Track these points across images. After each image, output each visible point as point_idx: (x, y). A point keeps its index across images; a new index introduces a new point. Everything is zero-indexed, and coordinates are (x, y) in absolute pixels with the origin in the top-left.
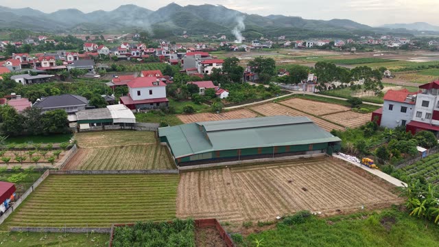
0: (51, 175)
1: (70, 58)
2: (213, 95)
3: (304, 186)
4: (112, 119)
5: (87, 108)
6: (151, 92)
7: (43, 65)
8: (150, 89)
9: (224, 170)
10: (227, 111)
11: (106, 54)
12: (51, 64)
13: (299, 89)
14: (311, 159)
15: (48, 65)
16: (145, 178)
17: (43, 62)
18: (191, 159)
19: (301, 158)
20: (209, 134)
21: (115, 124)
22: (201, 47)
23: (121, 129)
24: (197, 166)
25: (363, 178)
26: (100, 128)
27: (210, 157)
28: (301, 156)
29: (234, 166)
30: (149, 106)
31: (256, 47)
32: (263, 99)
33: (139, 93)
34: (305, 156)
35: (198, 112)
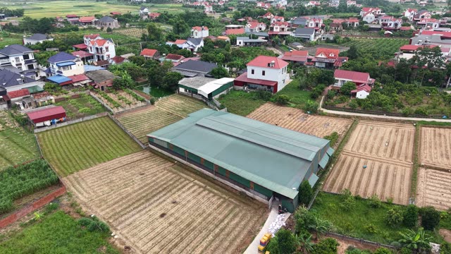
1: (312, 25)
4: (198, 90)
6: (264, 73)
7: (275, 30)
8: (264, 69)
9: (169, 163)
10: (322, 114)
12: (282, 29)
15: (278, 30)
18: (155, 141)
21: (200, 95)
23: (201, 101)
24: (159, 150)
26: (190, 94)
28: (244, 190)
29: (181, 165)
30: (260, 87)
33: (253, 72)
34: (247, 192)
35: (293, 105)
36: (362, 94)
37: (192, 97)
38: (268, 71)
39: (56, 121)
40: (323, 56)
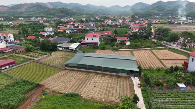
0: (33, 61)
1: (92, 25)
2: (123, 43)
5: (68, 43)
6: (92, 39)
7: (79, 27)
10: (120, 51)
12: (82, 27)
13: (174, 46)
14: (121, 77)
16: (53, 68)
18: (70, 65)
21: (69, 49)
22: (155, 21)
23: (71, 52)
24: (72, 69)
27: (76, 66)
28: (117, 74)
30: (91, 45)
31: (190, 23)
33: (88, 39)
35: (107, 49)
36: (128, 43)
37: (66, 51)
38: (94, 38)
39: (11, 65)
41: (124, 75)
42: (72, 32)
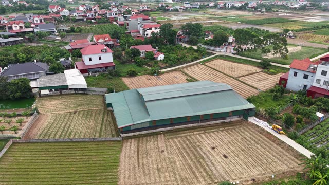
0: (14, 143)
1: (37, 21)
2: (151, 58)
3: (224, 152)
4: (68, 86)
5: (47, 74)
6: (100, 58)
7: (14, 29)
8: (100, 55)
9: (159, 136)
10: (163, 73)
11: (67, 15)
12: (21, 27)
13: (221, 51)
14: (230, 124)
15: (18, 28)
16: (94, 146)
17: (13, 26)
18: (132, 128)
19: (222, 123)
20: (147, 104)
21: (70, 89)
22: (143, 8)
23: (76, 93)
24: (137, 133)
25: (272, 143)
26: (58, 93)
27: (148, 125)
28: (223, 121)
29: (167, 132)
30: (100, 70)
31: (187, 8)
32: (192, 61)
33: (90, 59)
34: (225, 121)
35: (139, 74)
36: (161, 57)
37: (61, 94)
38: (103, 56)
40: (102, 41)
41: (234, 119)
42: (6, 43)
